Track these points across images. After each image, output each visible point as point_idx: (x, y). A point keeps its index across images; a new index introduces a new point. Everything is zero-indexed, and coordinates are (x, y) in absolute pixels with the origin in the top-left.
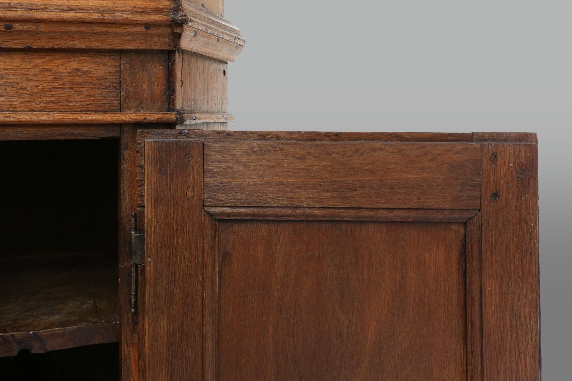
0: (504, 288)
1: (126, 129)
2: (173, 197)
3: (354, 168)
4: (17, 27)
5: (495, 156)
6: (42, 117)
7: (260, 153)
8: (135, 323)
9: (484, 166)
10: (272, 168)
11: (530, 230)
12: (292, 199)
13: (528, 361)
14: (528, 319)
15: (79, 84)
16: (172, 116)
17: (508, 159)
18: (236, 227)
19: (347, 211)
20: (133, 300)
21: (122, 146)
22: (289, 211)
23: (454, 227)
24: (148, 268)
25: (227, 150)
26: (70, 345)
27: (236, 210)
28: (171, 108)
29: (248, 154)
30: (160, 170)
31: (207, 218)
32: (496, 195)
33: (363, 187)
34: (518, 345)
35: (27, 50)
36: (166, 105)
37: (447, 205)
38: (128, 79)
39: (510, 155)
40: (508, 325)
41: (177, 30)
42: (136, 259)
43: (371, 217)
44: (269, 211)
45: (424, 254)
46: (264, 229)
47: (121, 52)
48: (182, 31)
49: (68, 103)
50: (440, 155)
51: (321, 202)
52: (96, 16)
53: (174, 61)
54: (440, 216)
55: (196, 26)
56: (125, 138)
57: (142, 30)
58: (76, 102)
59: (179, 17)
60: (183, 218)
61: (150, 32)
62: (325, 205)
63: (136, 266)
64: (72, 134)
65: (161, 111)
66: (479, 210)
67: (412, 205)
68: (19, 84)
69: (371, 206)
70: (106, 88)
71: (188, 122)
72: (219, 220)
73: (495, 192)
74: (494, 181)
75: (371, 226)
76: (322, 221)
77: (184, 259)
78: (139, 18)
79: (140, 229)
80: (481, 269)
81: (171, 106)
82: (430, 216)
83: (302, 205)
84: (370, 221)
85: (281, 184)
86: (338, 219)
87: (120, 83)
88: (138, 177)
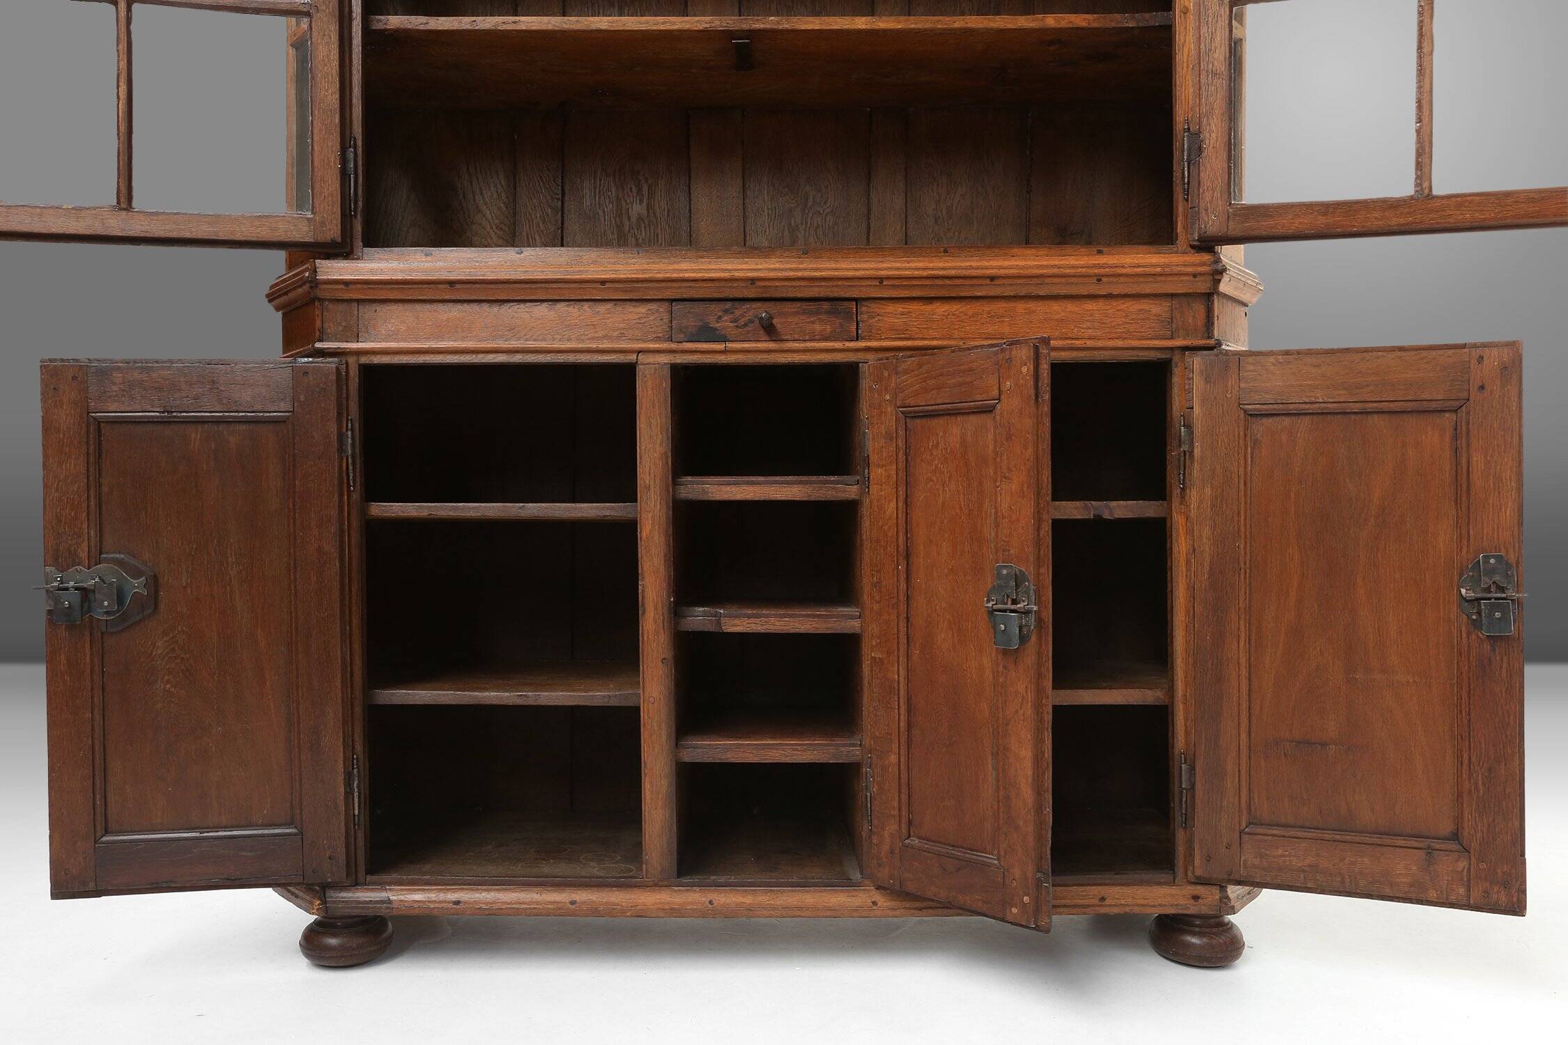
0: (1489, 458)
1: (1176, 352)
2: (1215, 398)
3: (1360, 372)
4: (1104, 279)
5: (1481, 358)
6: (1119, 343)
7: (1284, 363)
8: (1183, 497)
9: (1472, 366)
10: (1294, 374)
11: (1512, 412)
12: (1310, 397)
13: (1508, 513)
14: (1509, 481)
15: (1143, 319)
16: (1212, 342)
17: (1493, 359)
18: (1265, 420)
19: (1355, 404)
20: (1182, 478)
21: (1173, 365)
22: (1308, 406)
23: (1447, 415)
24: (1196, 451)
25: (1258, 362)
26: (1130, 516)
27: (1265, 407)
28: (1210, 337)
29: (1274, 365)
30: (1206, 379)
31: (1242, 412)
32: (1482, 388)
33: (1368, 386)
34: (1500, 500)
35: (1110, 296)
36: (1206, 335)
37: (1440, 397)
38: (1178, 317)
39: (1494, 356)
40: (1492, 486)
41: (1217, 277)
42: (1185, 447)
43: (1377, 408)
44: (1291, 407)
45: (1421, 436)
46: (1287, 421)
47: (1172, 296)
48: (1222, 277)
49: (1135, 334)
50: (1434, 359)
51: (1334, 398)
52: (1159, 269)
53: (1213, 301)
54: (1434, 405)
55: (1231, 273)
56: (1176, 358)
57: (1191, 278)
58: (1141, 332)
59: (1219, 267)
60: (1223, 412)
61: (1197, 279)
62: (1337, 400)
63: (1185, 452)
64: (1138, 356)
65: (1202, 338)
66: (1468, 400)
67: (1410, 398)
68: (1101, 320)
69: (1377, 399)
70: (1162, 322)
71: (1223, 347)
72: (1251, 415)
73: (1481, 385)
74: (1481, 377)
75: (1376, 416)
76: (1335, 413)
77: (1224, 443)
78: (1190, 270)
79: (1189, 427)
80: (1468, 445)
81: (1210, 335)
82: (1425, 405)
83: (1318, 400)
84: (1374, 412)
85: (1300, 386)
86: (1347, 411)
87: (1172, 319)
88: (1187, 387)
